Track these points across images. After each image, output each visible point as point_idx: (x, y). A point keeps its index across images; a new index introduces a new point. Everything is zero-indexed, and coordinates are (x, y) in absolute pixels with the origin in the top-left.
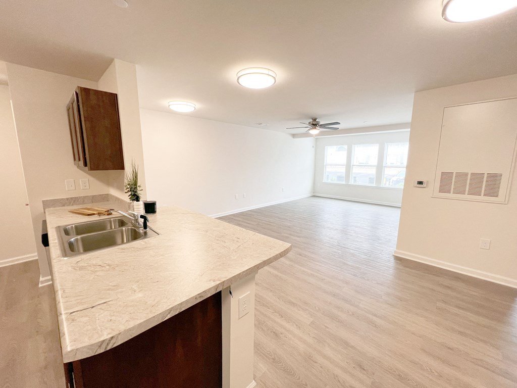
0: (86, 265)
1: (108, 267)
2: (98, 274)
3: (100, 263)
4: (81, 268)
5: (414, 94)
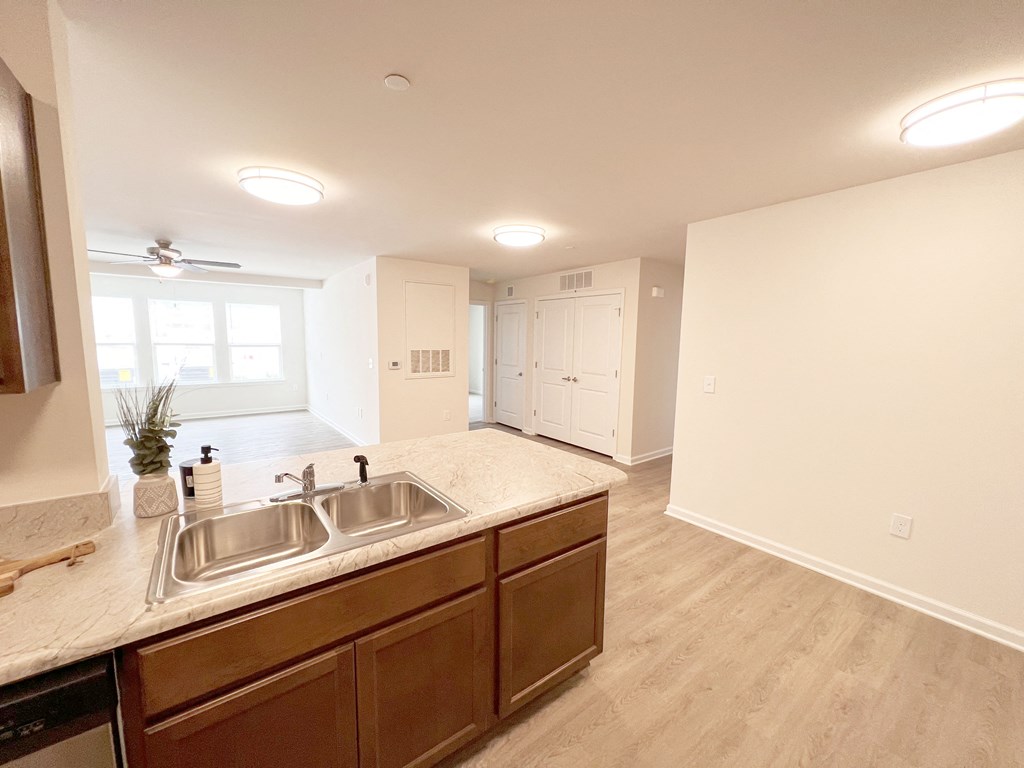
5: (375, 258)
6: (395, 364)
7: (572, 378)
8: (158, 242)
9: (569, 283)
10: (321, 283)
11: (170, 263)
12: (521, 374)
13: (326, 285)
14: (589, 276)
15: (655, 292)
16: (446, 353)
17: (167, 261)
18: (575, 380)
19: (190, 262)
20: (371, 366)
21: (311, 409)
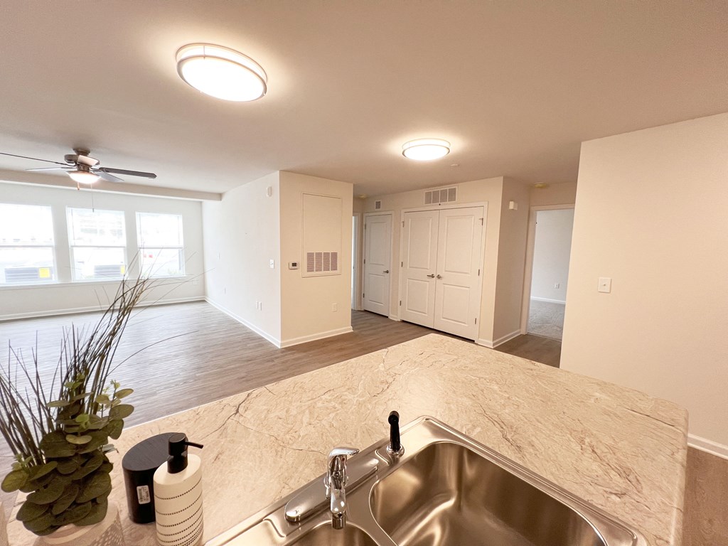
0: (613, 473)
1: (587, 440)
2: (611, 442)
3: (588, 454)
4: (625, 473)
5: (278, 172)
6: (294, 265)
7: (436, 275)
8: (76, 150)
9: (433, 198)
10: (220, 196)
11: (88, 171)
12: (387, 272)
13: (224, 198)
14: (453, 192)
15: (512, 205)
16: (335, 255)
17: (84, 168)
18: (439, 277)
19: (108, 170)
20: (272, 266)
21: (209, 300)
